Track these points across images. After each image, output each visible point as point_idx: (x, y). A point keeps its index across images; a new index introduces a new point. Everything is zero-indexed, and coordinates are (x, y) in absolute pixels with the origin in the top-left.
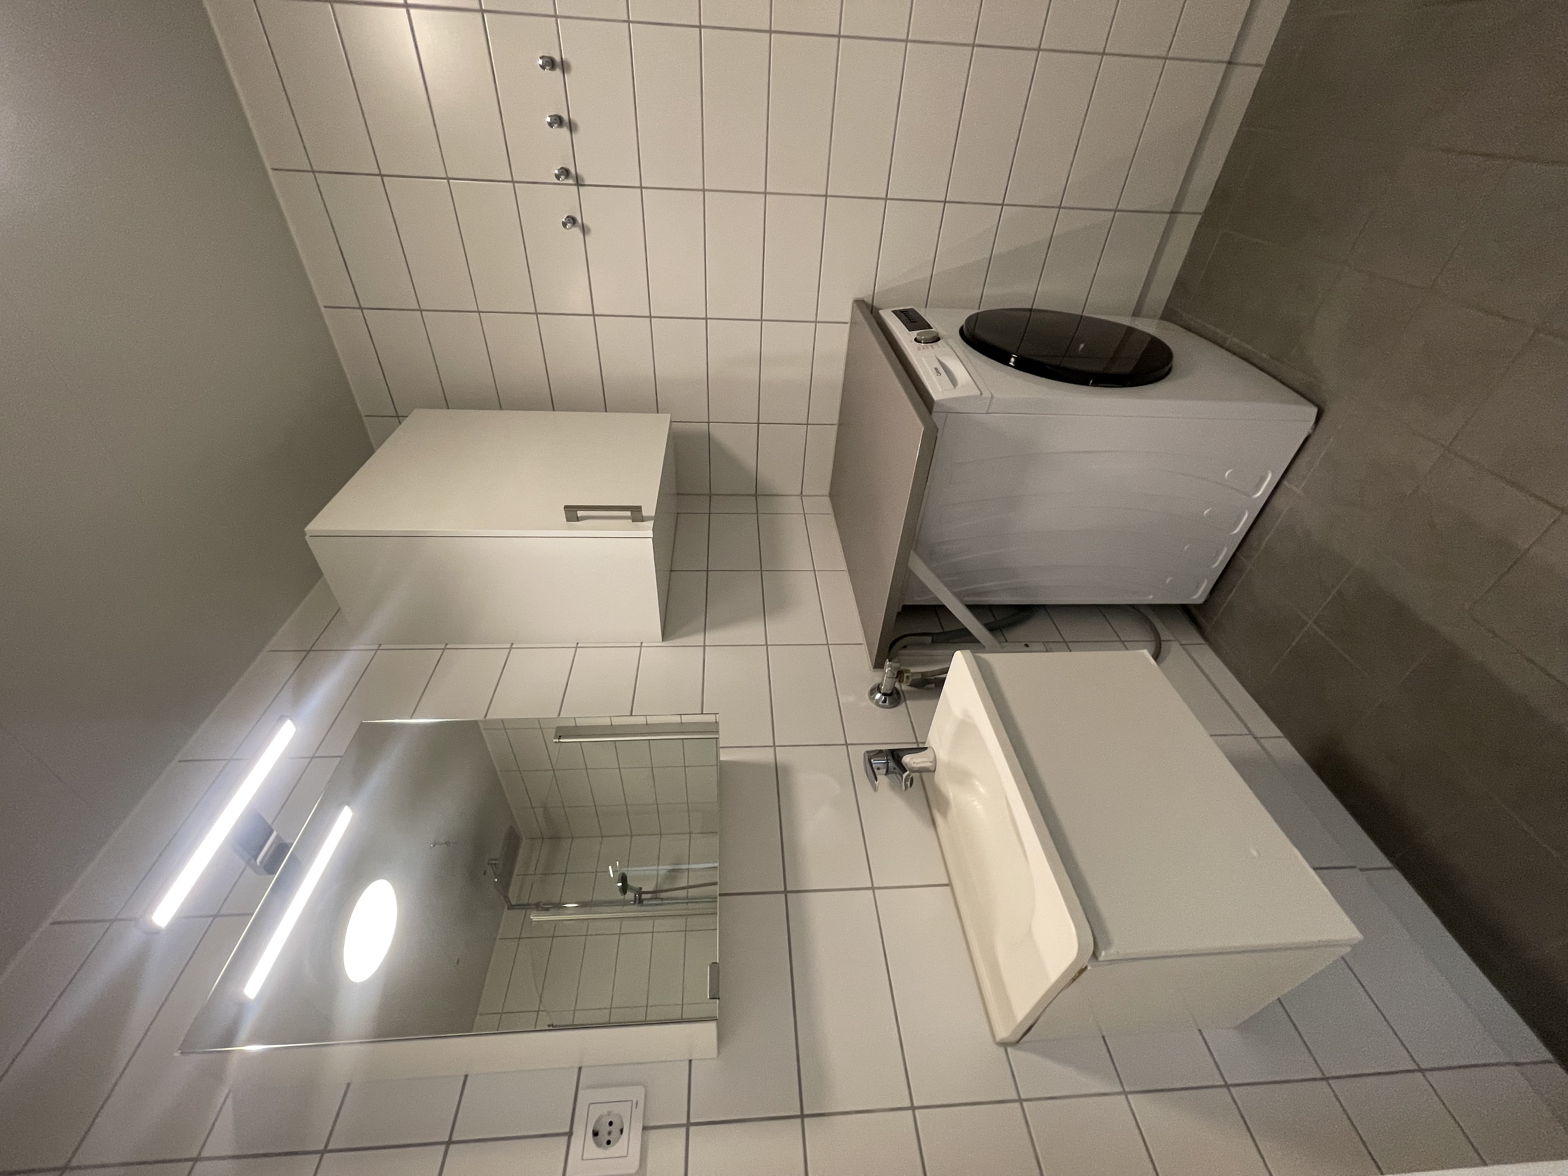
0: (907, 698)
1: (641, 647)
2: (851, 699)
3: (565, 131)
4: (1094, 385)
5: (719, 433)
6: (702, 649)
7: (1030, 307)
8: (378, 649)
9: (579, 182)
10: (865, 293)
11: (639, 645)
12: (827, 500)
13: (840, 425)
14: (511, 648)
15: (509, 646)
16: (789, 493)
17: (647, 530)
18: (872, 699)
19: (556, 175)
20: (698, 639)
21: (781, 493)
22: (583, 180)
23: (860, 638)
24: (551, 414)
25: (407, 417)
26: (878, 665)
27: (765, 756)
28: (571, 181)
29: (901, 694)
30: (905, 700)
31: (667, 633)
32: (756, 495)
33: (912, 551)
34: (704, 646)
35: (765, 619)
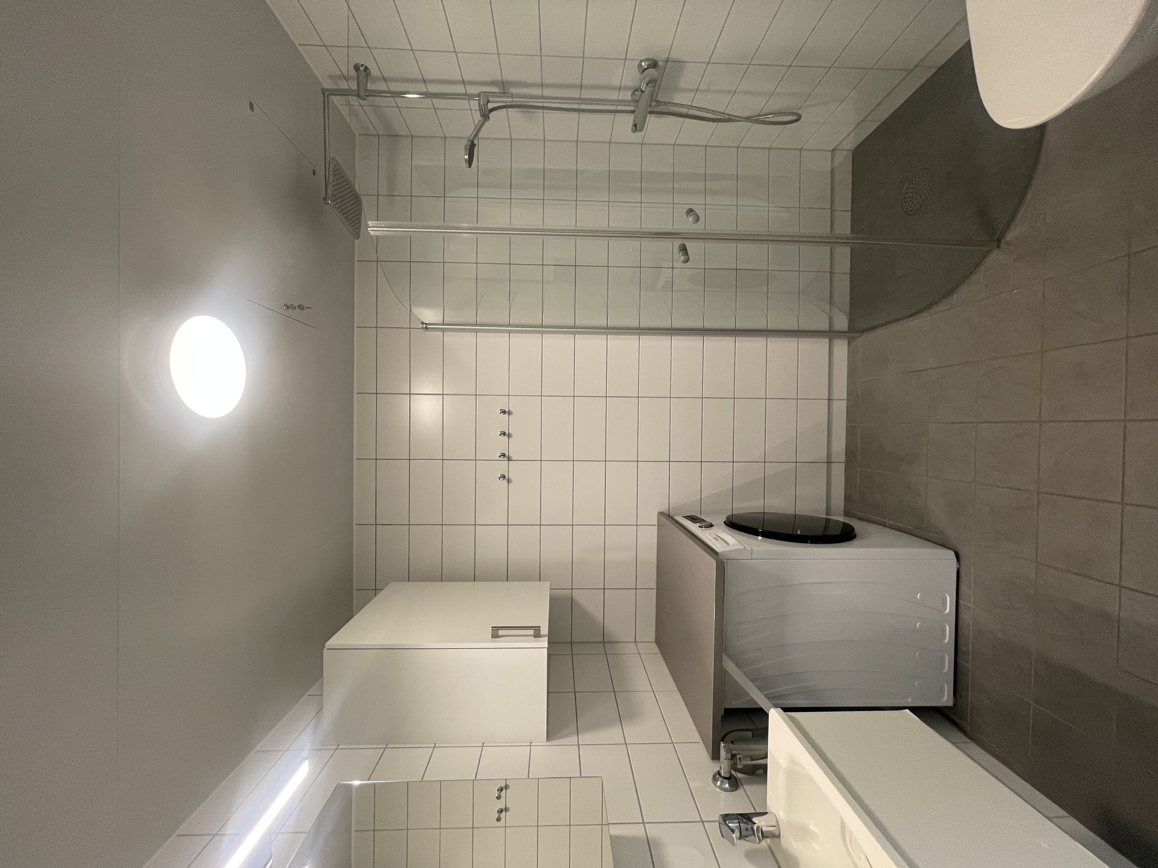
0: (743, 783)
1: (531, 746)
2: (700, 784)
3: (506, 437)
4: (811, 543)
5: (579, 596)
6: (577, 747)
7: (763, 512)
8: (337, 749)
9: (509, 459)
10: (664, 508)
11: (529, 744)
12: (654, 645)
13: (658, 588)
14: (435, 747)
15: (433, 745)
16: (625, 640)
17: (544, 643)
18: (716, 785)
19: (499, 456)
20: (573, 739)
21: (620, 640)
22: (511, 458)
23: (697, 738)
24: (472, 584)
25: (382, 590)
26: (715, 756)
27: (638, 831)
28: (505, 459)
29: (738, 781)
30: (742, 785)
31: (550, 735)
32: (604, 642)
33: (724, 654)
34: (579, 745)
35: (622, 725)
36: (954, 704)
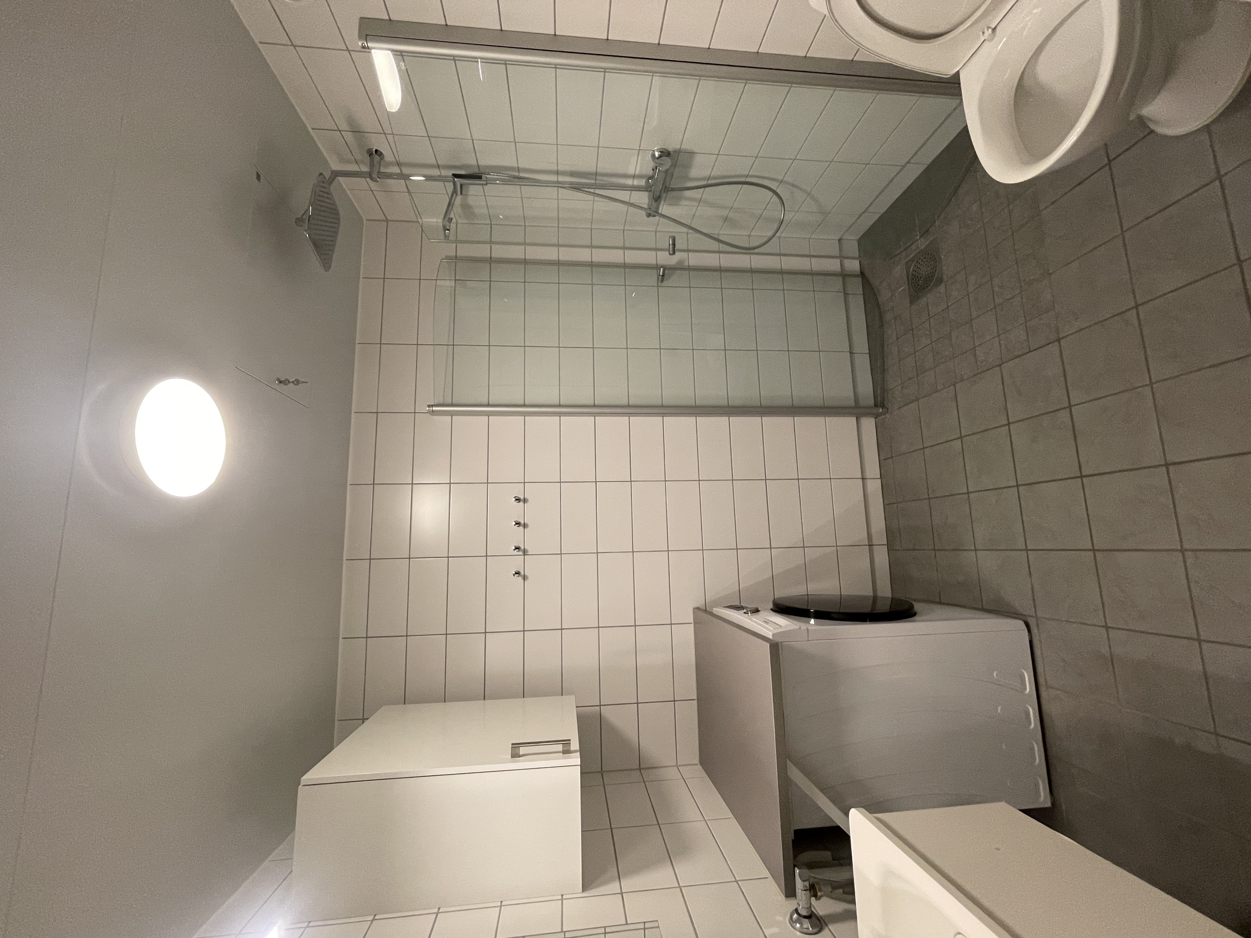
0: (827, 919)
1: (562, 900)
2: (775, 930)
3: (521, 527)
5: (609, 714)
6: (620, 896)
8: (308, 926)
9: (525, 552)
10: (700, 603)
11: (561, 897)
12: (699, 767)
13: (699, 699)
14: (438, 913)
15: (436, 910)
16: (665, 764)
17: (576, 760)
18: (795, 927)
19: (513, 550)
20: (614, 887)
21: (659, 765)
22: (528, 552)
23: (765, 873)
24: (482, 703)
26: (790, 892)
28: (520, 553)
29: (821, 919)
30: (827, 925)
31: (587, 883)
32: (640, 769)
33: (788, 762)
34: (622, 893)
35: (672, 865)
36: (1053, 804)
